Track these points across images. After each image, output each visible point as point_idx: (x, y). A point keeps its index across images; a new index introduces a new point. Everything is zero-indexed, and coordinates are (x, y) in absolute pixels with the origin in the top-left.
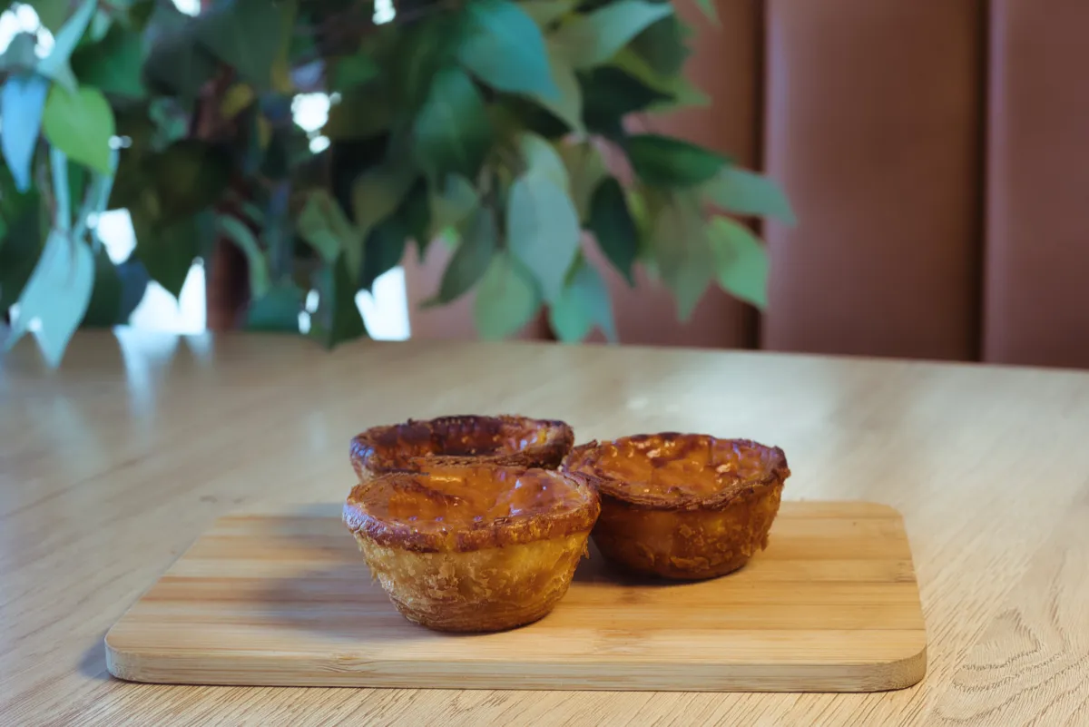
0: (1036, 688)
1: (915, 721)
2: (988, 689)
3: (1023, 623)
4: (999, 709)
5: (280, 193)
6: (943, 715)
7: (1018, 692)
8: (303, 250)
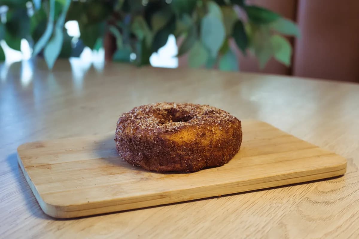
0: (354, 183)
1: (308, 191)
2: (337, 182)
3: (354, 162)
4: (339, 189)
5: (127, 18)
6: (319, 190)
7: (347, 184)
8: (133, 36)
